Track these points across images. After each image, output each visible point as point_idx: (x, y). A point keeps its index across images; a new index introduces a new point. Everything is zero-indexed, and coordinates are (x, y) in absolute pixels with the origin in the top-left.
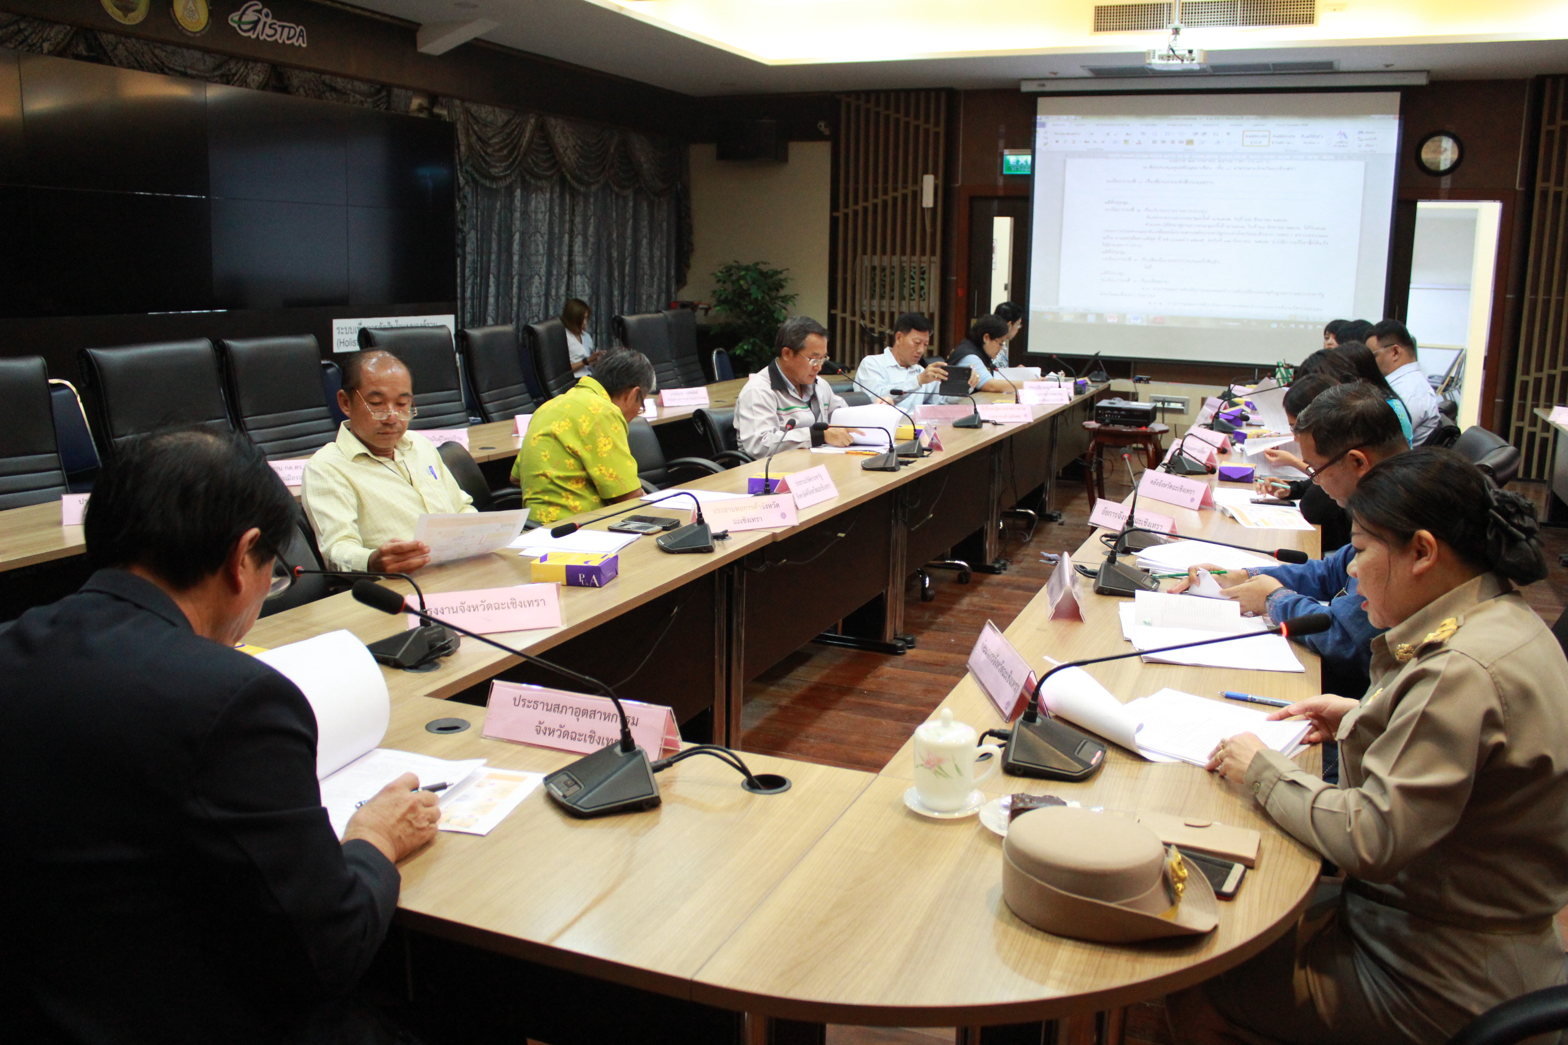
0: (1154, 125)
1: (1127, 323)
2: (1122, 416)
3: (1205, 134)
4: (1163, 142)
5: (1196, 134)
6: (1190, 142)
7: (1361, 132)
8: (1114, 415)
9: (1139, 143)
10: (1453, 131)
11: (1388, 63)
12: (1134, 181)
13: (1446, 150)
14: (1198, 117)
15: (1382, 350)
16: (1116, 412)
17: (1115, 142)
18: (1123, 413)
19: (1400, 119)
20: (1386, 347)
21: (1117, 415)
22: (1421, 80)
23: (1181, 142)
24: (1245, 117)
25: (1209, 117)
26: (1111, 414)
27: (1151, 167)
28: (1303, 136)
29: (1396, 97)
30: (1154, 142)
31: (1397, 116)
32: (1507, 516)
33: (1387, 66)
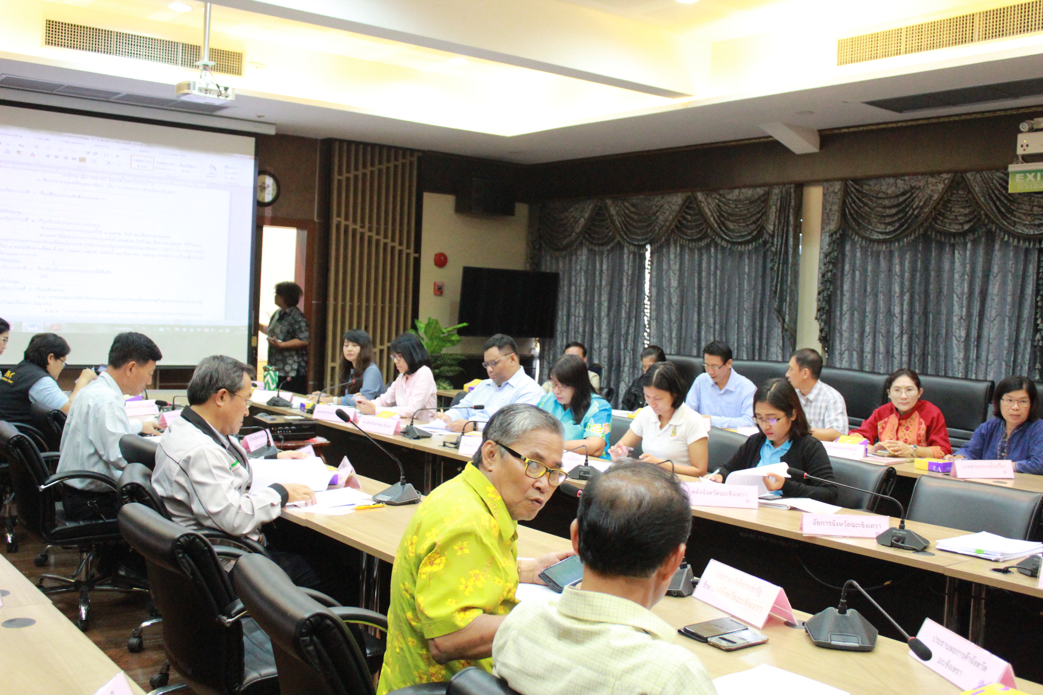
0: (47, 139)
1: (24, 331)
3: (96, 154)
4: (57, 157)
5: (89, 153)
6: (82, 160)
7: (227, 167)
9: (33, 155)
10: (272, 172)
11: (260, 114)
12: (28, 192)
13: (268, 186)
14: (90, 137)
15: (503, 358)
17: (8, 152)
19: (256, 159)
20: (505, 355)
22: (271, 131)
23: (74, 159)
24: (132, 143)
25: (100, 139)
27: (45, 180)
28: (181, 165)
29: (251, 141)
30: (48, 156)
31: (253, 157)
33: (259, 117)
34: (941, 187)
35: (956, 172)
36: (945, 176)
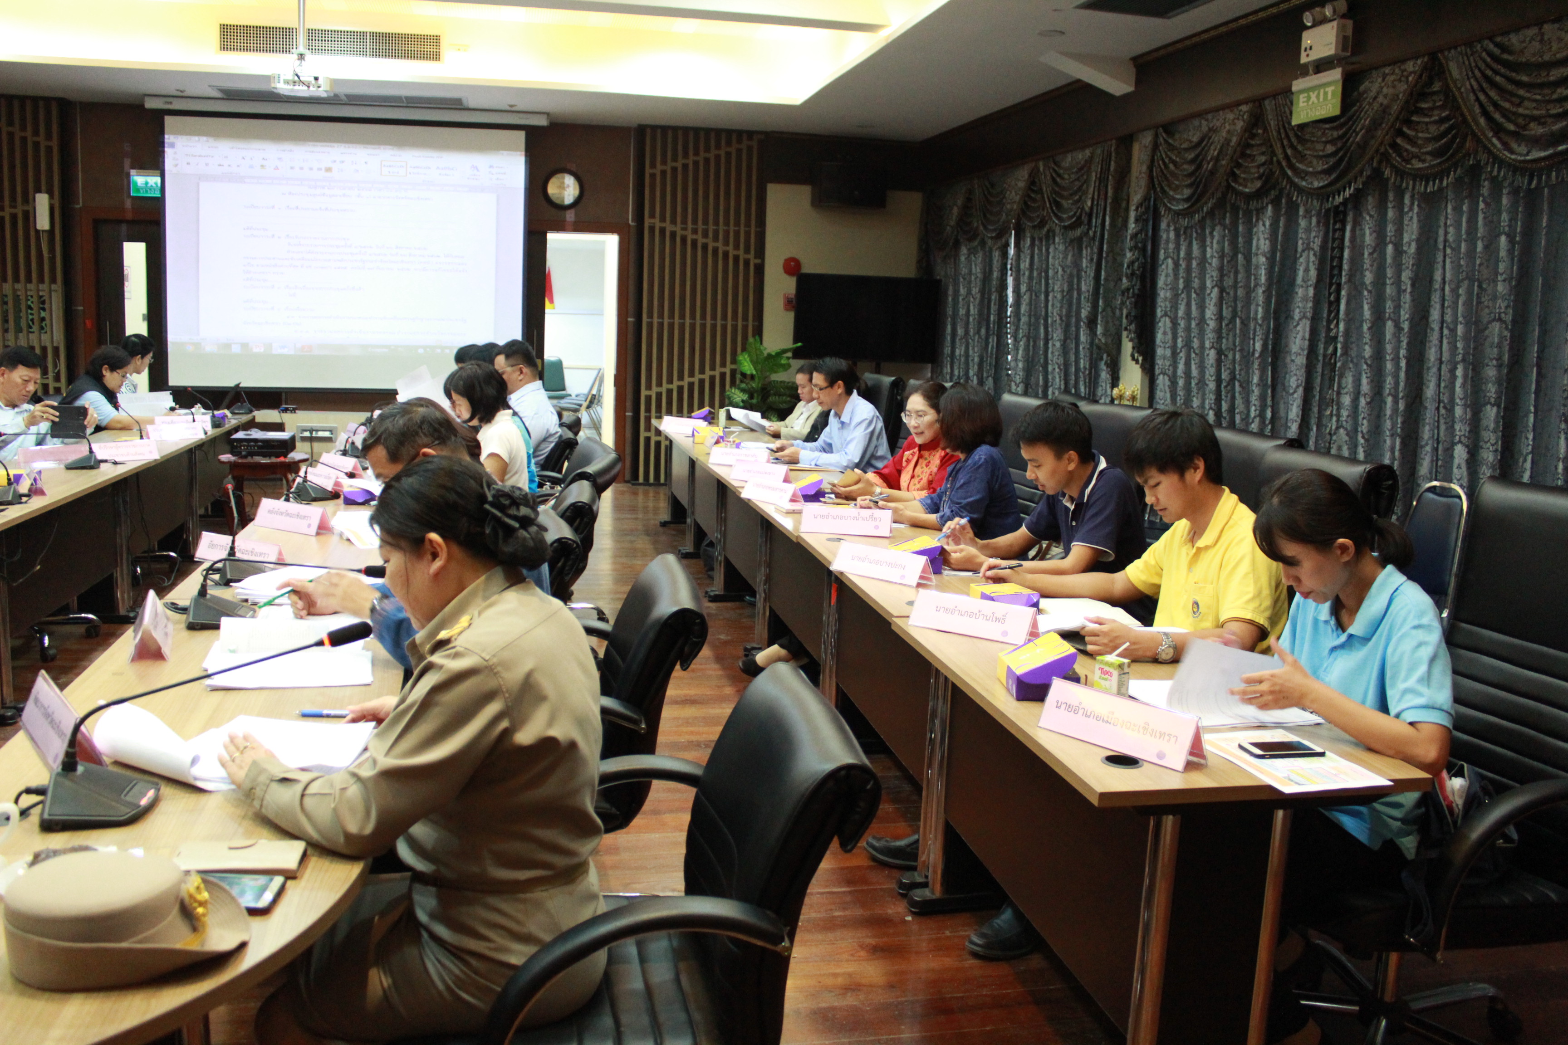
0: (291, 151)
1: (274, 352)
2: (259, 447)
3: (343, 162)
4: (301, 168)
5: (335, 161)
6: (329, 170)
7: (491, 167)
8: (251, 446)
9: (277, 168)
10: (574, 169)
11: (513, 103)
12: (273, 207)
13: (568, 186)
14: (336, 145)
15: (509, 369)
16: (252, 443)
17: (251, 167)
18: (260, 444)
19: (526, 156)
20: (512, 366)
21: (254, 446)
22: (543, 122)
23: (319, 169)
24: (382, 147)
25: (347, 145)
26: (248, 446)
27: (290, 193)
28: (438, 168)
29: (521, 135)
30: (292, 168)
31: (523, 153)
32: (502, 508)
33: (511, 106)
34: (1240, 124)
35: (1254, 101)
36: (1244, 108)
